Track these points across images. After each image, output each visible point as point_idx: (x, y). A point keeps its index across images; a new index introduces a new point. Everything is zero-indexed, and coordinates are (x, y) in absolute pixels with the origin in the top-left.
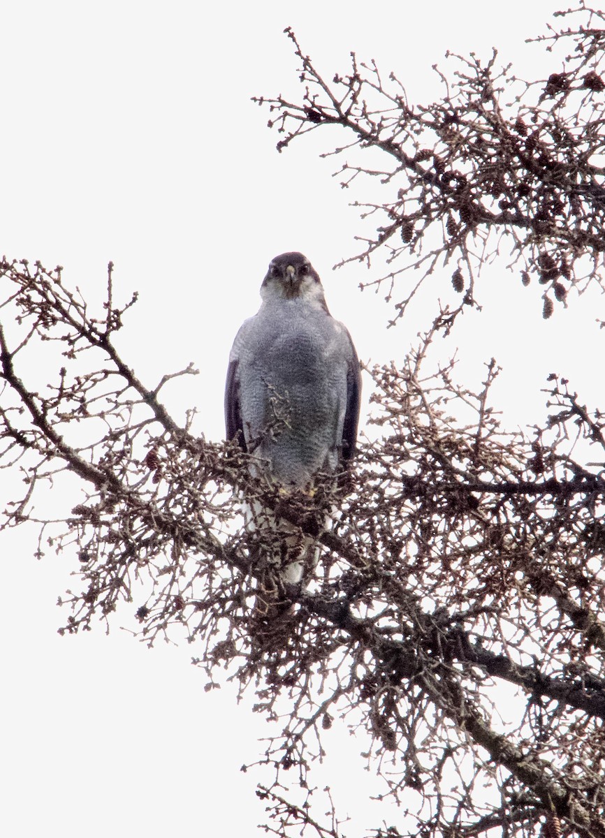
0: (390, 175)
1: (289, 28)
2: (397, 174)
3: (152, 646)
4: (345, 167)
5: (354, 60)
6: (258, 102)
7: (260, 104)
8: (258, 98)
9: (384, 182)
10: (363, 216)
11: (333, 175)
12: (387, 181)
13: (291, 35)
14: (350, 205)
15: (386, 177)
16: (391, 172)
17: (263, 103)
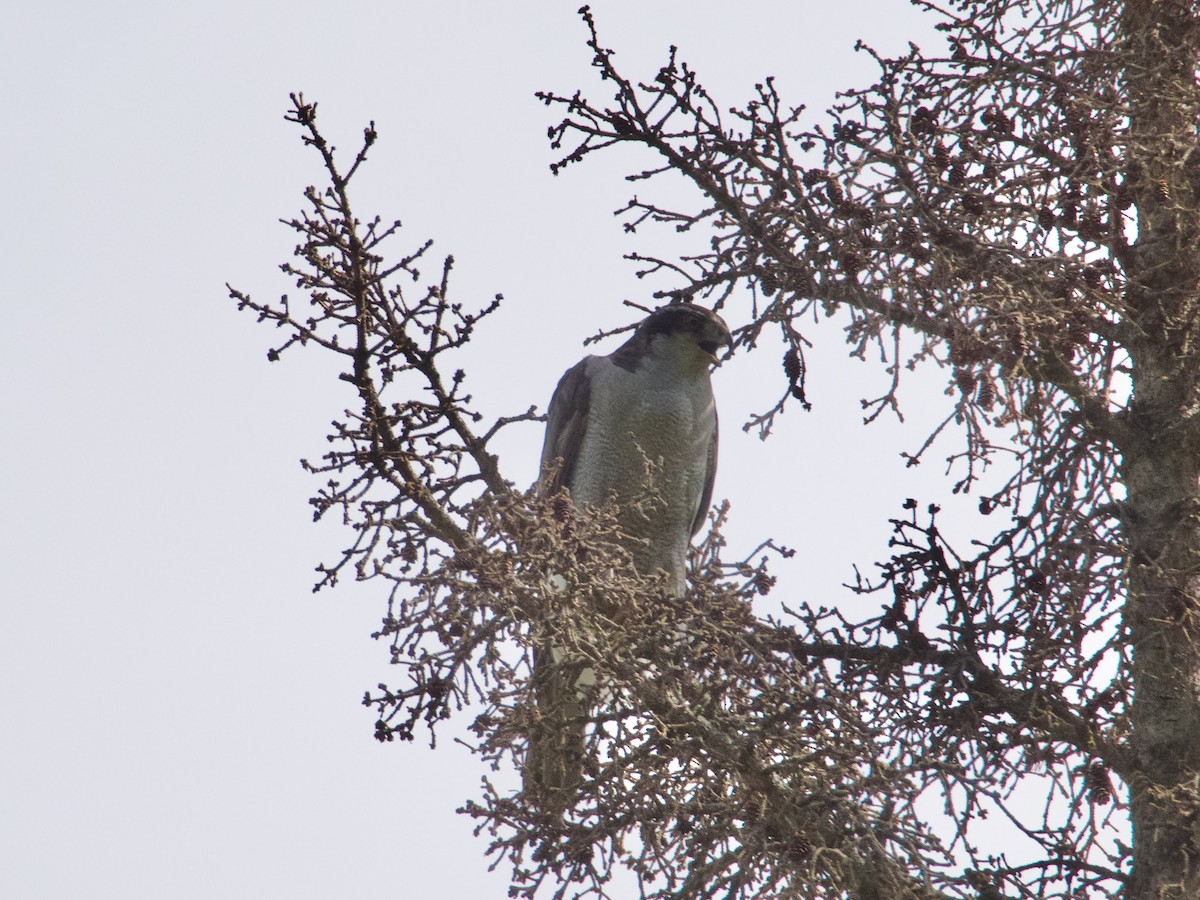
0: (691, 220)
1: (587, 8)
2: (701, 220)
3: (498, 769)
4: (633, 203)
5: (672, 58)
6: (544, 100)
7: (548, 103)
8: (546, 94)
9: (680, 229)
10: (640, 275)
11: (616, 213)
12: (686, 228)
13: (588, 18)
14: (625, 257)
15: (683, 223)
16: (693, 216)
17: (553, 102)
